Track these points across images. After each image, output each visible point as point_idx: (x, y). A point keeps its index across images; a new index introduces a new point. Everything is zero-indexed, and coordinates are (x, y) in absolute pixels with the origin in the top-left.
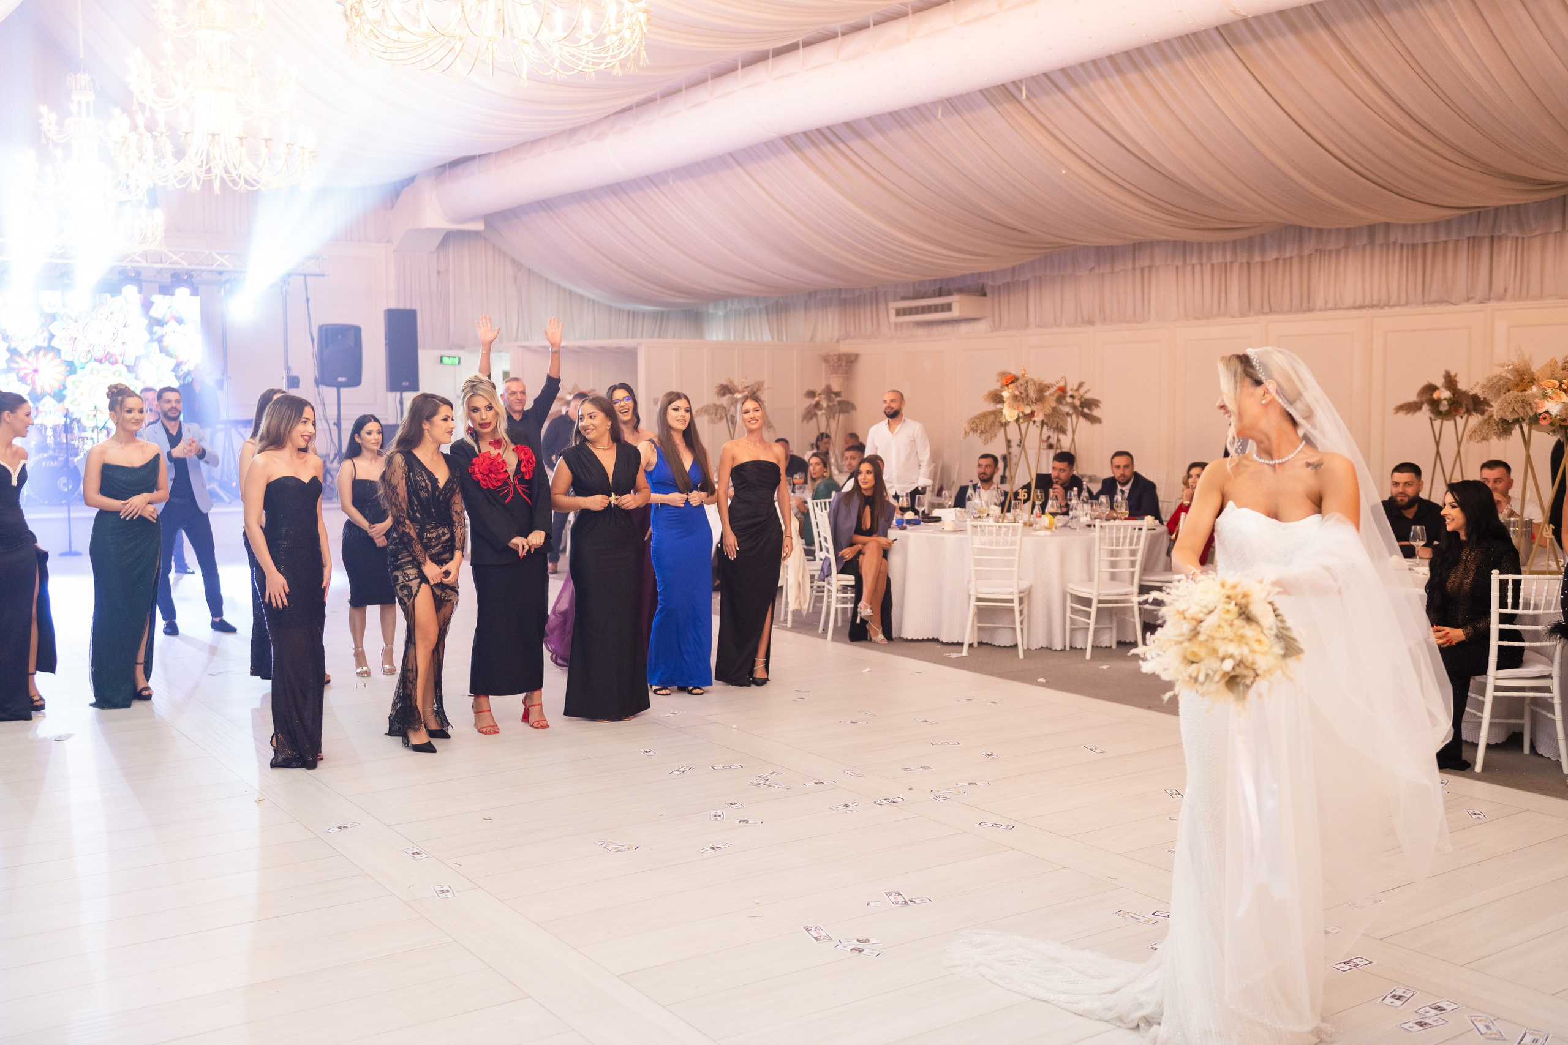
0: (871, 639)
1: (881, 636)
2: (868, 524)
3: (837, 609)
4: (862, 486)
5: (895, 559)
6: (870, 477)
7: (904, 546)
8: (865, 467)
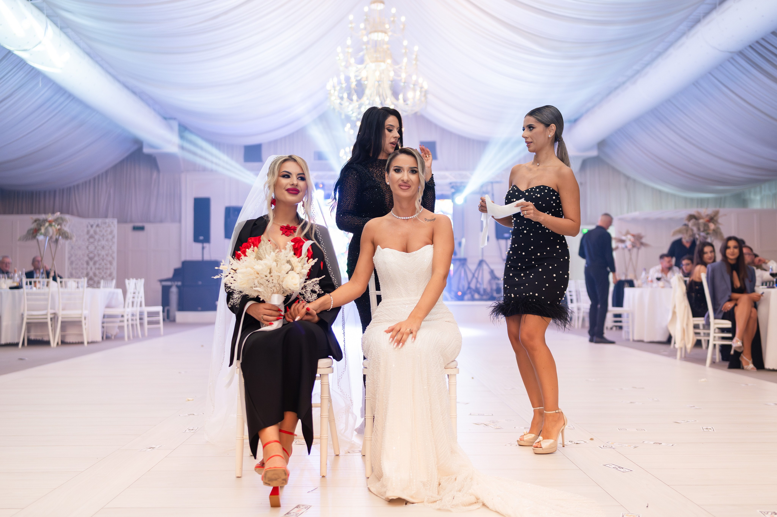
0: (743, 368)
1: (751, 366)
2: (738, 284)
3: (715, 345)
4: (731, 257)
5: (762, 308)
6: (736, 251)
7: (768, 301)
8: (732, 243)
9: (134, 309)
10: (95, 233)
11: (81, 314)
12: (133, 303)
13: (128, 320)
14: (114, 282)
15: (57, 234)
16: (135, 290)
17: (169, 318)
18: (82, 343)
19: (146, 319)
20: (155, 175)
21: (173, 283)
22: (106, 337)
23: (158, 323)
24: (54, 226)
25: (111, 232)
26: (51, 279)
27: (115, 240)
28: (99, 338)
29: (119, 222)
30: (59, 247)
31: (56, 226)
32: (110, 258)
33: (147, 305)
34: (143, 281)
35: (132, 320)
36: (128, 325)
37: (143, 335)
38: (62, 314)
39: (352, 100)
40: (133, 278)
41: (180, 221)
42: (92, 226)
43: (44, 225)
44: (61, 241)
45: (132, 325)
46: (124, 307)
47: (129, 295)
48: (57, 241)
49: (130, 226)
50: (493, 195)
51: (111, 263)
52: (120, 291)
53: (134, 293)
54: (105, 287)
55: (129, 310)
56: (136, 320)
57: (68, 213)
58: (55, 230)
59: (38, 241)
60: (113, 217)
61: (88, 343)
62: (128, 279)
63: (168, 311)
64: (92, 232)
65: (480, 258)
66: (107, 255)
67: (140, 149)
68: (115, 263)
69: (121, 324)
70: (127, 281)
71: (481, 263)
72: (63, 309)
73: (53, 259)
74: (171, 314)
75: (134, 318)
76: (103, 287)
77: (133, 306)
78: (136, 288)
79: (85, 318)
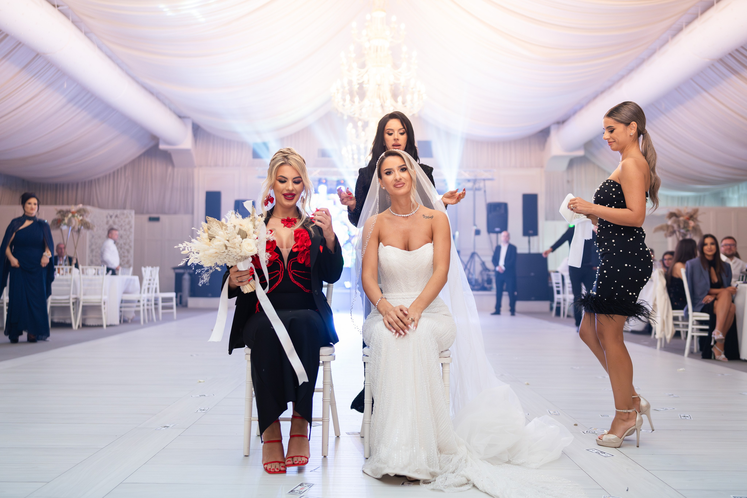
0: (715, 358)
1: (723, 356)
4: (707, 253)
8: (709, 241)
9: (150, 295)
10: (114, 223)
11: (101, 299)
12: (148, 289)
13: (144, 305)
14: (131, 269)
15: (79, 225)
16: (151, 277)
17: (181, 304)
18: (101, 326)
19: (160, 304)
20: (170, 169)
21: (186, 270)
22: (124, 321)
23: (171, 308)
24: (77, 217)
25: (129, 223)
26: (73, 266)
27: (133, 230)
28: (117, 322)
29: (136, 213)
30: (81, 236)
31: (79, 216)
32: (127, 247)
33: (161, 291)
34: (158, 268)
35: (148, 305)
36: (144, 310)
37: (158, 319)
38: (84, 299)
39: (354, 102)
40: (149, 266)
41: (193, 213)
42: (111, 217)
43: (67, 216)
44: (83, 231)
45: (148, 310)
46: (140, 293)
47: (145, 282)
48: (79, 231)
49: (146, 217)
50: (485, 191)
51: (128, 251)
52: (137, 278)
53: (150, 280)
54: (123, 274)
55: (145, 296)
56: (151, 305)
57: (89, 204)
58: (77, 220)
59: (61, 230)
60: (131, 209)
61: (107, 326)
62: (145, 267)
63: (181, 297)
64: (111, 222)
65: (472, 251)
66: (125, 244)
67: (157, 145)
68: (132, 252)
69: (137, 309)
70: (143, 269)
71: (473, 255)
72: (84, 295)
73: (76, 248)
74: (184, 300)
75: (150, 303)
76: (121, 274)
77: (148, 291)
78: (151, 275)
79: (104, 303)
